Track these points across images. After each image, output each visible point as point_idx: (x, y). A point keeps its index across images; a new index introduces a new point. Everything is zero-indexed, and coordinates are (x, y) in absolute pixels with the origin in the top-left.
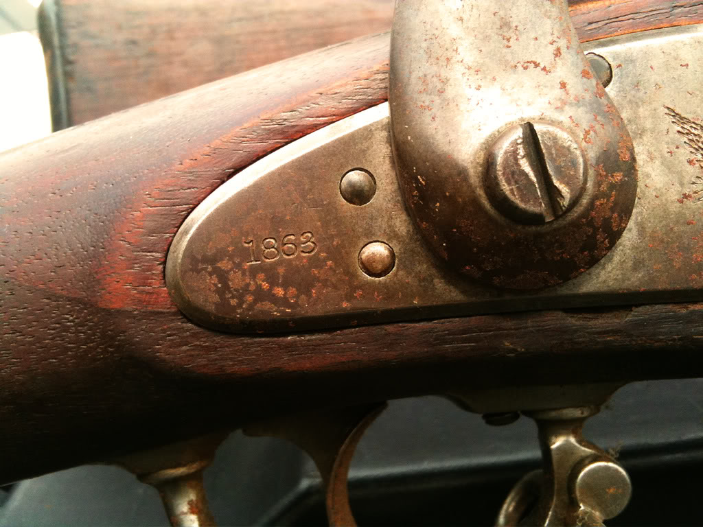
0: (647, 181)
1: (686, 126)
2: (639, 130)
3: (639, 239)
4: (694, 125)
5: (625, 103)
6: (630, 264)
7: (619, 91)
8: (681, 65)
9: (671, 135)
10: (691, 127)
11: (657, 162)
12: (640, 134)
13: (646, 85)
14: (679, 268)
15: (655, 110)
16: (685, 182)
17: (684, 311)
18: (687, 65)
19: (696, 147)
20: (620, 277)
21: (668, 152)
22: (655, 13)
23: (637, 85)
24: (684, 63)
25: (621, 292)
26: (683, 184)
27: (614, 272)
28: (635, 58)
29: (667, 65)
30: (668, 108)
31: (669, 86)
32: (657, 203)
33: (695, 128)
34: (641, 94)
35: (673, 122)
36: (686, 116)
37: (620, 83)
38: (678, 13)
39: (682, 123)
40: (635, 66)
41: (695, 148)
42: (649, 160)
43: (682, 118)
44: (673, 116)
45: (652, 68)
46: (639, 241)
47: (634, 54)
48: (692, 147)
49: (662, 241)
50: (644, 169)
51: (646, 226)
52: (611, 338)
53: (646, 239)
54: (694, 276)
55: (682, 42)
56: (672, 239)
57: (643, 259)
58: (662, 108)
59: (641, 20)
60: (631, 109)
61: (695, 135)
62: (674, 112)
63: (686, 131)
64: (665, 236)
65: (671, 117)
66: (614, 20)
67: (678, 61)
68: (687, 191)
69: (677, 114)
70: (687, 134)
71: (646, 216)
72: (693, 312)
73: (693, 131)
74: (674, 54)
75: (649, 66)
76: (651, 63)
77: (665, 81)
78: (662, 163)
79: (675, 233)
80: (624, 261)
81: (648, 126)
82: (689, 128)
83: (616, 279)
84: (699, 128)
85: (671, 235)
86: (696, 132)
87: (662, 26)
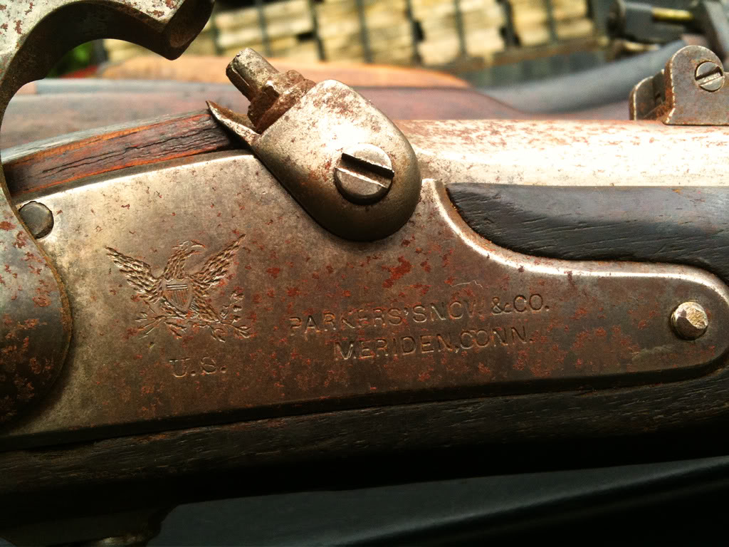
0: (92, 321)
1: (129, 265)
2: (81, 271)
3: (86, 377)
4: (136, 263)
5: (66, 247)
6: (78, 401)
7: (61, 237)
8: (123, 206)
9: (113, 275)
10: (134, 265)
11: (101, 302)
12: (82, 276)
13: (87, 228)
14: (128, 402)
15: (96, 251)
16: (130, 318)
17: (145, 442)
18: (128, 206)
19: (140, 283)
20: (69, 415)
21: (111, 291)
22: (108, 156)
23: (78, 229)
24: (125, 204)
25: (71, 429)
26: (128, 320)
27: (63, 411)
28: (76, 203)
29: (108, 208)
30: (110, 249)
31: (110, 227)
32: (102, 340)
33: (138, 266)
34: (82, 237)
35: (116, 262)
36: (128, 255)
37: (61, 228)
38: (131, 155)
39: (125, 262)
40: (75, 211)
41: (138, 285)
42: (92, 300)
43: (125, 257)
44: (115, 256)
45: (93, 211)
46: (86, 379)
47: (75, 200)
48: (136, 284)
49: (109, 378)
50: (87, 309)
51: (92, 363)
52: (75, 475)
53: (93, 376)
54: (144, 409)
55: (123, 184)
56: (118, 374)
57: (91, 396)
58: (104, 249)
59: (93, 164)
60: (73, 252)
61: (138, 272)
62: (115, 251)
63: (129, 269)
64: (111, 372)
65: (114, 257)
66: (68, 166)
67: (119, 202)
68: (131, 326)
69: (119, 254)
70: (130, 272)
71: (92, 354)
72: (155, 442)
73: (136, 268)
74: (114, 196)
75: (90, 209)
76: (91, 207)
77: (106, 224)
78: (106, 303)
79: (122, 368)
80: (72, 399)
81: (90, 268)
82: (132, 266)
83: (65, 418)
84: (142, 266)
85: (118, 371)
86: (140, 269)
87: (115, 168)
